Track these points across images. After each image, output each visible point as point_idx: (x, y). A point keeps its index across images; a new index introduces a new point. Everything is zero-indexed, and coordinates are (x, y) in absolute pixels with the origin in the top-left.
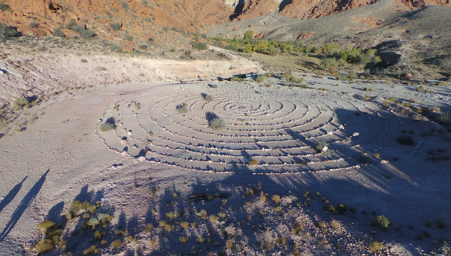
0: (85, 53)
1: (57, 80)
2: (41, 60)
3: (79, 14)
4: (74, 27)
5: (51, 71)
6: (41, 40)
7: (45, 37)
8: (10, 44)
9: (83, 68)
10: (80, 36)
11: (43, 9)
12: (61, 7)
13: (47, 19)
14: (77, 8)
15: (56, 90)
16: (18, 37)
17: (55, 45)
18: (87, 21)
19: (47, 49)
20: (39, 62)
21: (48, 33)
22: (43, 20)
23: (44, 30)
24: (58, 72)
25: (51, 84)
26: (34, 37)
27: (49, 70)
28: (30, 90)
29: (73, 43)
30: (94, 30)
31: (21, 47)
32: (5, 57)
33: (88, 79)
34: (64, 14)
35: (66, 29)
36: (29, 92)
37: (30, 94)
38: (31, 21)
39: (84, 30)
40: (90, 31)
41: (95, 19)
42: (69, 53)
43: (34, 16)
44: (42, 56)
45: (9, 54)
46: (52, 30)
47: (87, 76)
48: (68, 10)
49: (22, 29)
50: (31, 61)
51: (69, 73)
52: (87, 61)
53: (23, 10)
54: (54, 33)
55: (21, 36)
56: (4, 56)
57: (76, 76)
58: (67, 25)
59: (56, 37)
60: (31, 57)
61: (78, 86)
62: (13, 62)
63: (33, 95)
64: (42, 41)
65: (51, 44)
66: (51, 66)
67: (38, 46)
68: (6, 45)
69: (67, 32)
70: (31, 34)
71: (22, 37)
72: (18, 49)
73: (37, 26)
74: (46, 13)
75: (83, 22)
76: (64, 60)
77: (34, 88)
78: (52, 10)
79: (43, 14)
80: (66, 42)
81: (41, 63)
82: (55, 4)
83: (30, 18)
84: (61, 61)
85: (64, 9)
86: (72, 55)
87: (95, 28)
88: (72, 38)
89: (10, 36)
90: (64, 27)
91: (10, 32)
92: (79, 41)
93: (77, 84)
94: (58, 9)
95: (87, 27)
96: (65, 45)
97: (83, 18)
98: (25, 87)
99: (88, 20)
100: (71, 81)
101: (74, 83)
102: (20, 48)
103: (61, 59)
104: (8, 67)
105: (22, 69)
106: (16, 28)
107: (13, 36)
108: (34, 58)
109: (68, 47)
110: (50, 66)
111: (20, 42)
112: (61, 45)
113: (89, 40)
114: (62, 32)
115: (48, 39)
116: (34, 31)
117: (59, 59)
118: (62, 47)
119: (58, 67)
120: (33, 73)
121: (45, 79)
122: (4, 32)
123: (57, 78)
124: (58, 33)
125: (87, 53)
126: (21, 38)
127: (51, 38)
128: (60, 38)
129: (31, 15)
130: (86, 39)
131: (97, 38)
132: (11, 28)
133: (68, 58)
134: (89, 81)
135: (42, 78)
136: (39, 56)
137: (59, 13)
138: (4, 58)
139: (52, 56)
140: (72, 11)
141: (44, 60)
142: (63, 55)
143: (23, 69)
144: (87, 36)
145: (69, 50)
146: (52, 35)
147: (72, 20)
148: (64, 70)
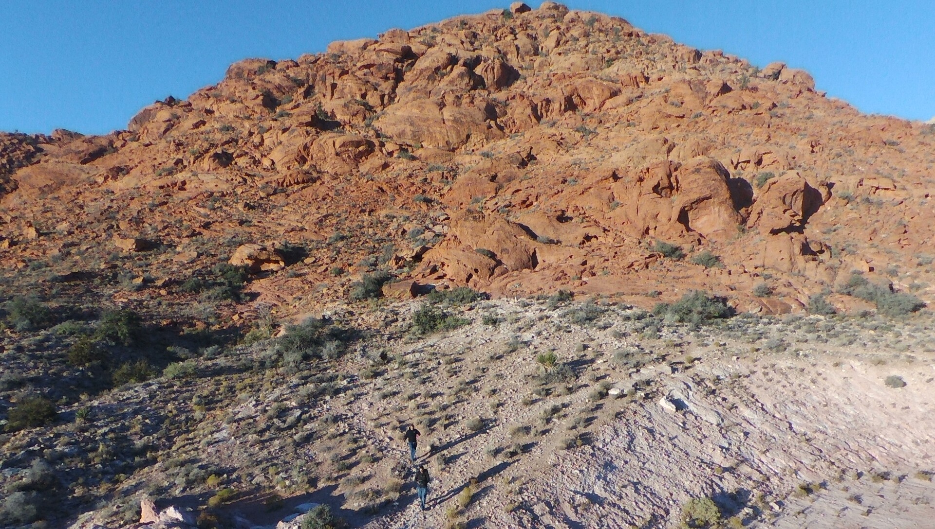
0: (897, 357)
1: (808, 440)
2: (770, 376)
3: (873, 258)
4: (860, 289)
5: (795, 408)
6: (775, 324)
7: (785, 317)
8: (708, 334)
9: (894, 405)
10: (875, 310)
11: (786, 256)
12: (828, 247)
13: (795, 275)
14: (866, 245)
15: (805, 477)
16: (727, 318)
17: (809, 336)
18: (894, 273)
19: (789, 345)
20: (764, 380)
21: (793, 306)
22: (784, 279)
23: (786, 300)
24: (815, 412)
25: (793, 450)
26: (761, 318)
27: (790, 405)
28: (731, 470)
29: (857, 328)
30: (915, 294)
31: (729, 342)
32: (690, 367)
33: (912, 445)
34: (835, 262)
35: (838, 296)
36: (726, 475)
37: (729, 484)
38: (759, 282)
39: (887, 296)
40: (905, 296)
41: (920, 264)
42: (848, 356)
43: (765, 272)
44: (774, 365)
45: (699, 359)
46: (804, 300)
47: (907, 433)
48: (844, 253)
49: (737, 301)
50: (747, 377)
51: (848, 420)
52: (905, 384)
53: (744, 263)
54: (807, 306)
55: (732, 316)
56: (688, 365)
57: (869, 431)
58: (840, 286)
59: (812, 317)
60: (748, 367)
61: (880, 467)
62: (702, 380)
63: (737, 486)
64: (777, 326)
65: (799, 333)
66: (795, 393)
67: (766, 338)
68: (698, 336)
69: (840, 303)
70: (755, 311)
71: (734, 319)
72: (720, 345)
73: (769, 292)
74: (792, 264)
75: (885, 274)
76: (835, 377)
77: (742, 462)
78: (807, 257)
79: (785, 265)
80: (838, 328)
81: (769, 384)
82: (816, 242)
83: (758, 276)
84: (825, 379)
85: (834, 250)
86: (856, 364)
87: (918, 288)
88: (854, 317)
89: (709, 317)
90: (833, 290)
91: (712, 309)
92: (874, 322)
93: (873, 458)
94: (822, 252)
95: (895, 287)
96: (836, 336)
97: (884, 264)
98: (718, 458)
99: (899, 270)
100: (853, 446)
101: (863, 455)
102: (725, 344)
103: (823, 376)
104: (691, 393)
105: (720, 400)
106: (724, 300)
107: (716, 317)
108: (755, 369)
109: (845, 340)
110: (792, 394)
111: (730, 329)
112: (823, 335)
113: (904, 319)
114: (828, 301)
115: (793, 321)
116: (763, 304)
117: (820, 374)
118: (827, 341)
119: (815, 397)
120: (747, 413)
121: (774, 435)
122: (700, 309)
123: (810, 434)
124: (817, 305)
125: (903, 357)
126: (731, 321)
127: (800, 318)
128: (822, 317)
129: (758, 271)
130: (893, 316)
131: (925, 313)
132: (716, 299)
133: (843, 371)
134: (917, 451)
135: (768, 429)
136: (766, 366)
137: (822, 262)
138: (687, 368)
139: (800, 366)
140: (854, 253)
141: (777, 377)
142: (830, 364)
143: (724, 399)
144: (896, 310)
145: (848, 350)
146: (804, 311)
147: (854, 272)
148: (833, 410)
